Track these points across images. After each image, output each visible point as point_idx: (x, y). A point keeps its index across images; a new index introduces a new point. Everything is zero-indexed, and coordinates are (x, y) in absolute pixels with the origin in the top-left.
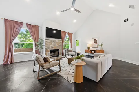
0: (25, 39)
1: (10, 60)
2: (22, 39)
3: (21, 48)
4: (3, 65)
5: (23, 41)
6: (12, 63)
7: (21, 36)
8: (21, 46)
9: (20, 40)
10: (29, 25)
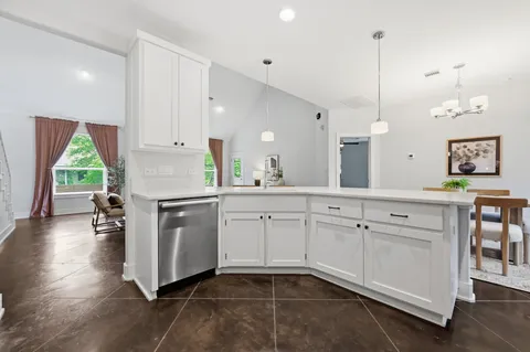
0: (89, 155)
1: (44, 208)
2: (80, 156)
3: (75, 181)
4: (31, 218)
5: (81, 162)
6: (50, 215)
7: (76, 147)
8: (75, 178)
9: (73, 158)
10: (92, 128)
